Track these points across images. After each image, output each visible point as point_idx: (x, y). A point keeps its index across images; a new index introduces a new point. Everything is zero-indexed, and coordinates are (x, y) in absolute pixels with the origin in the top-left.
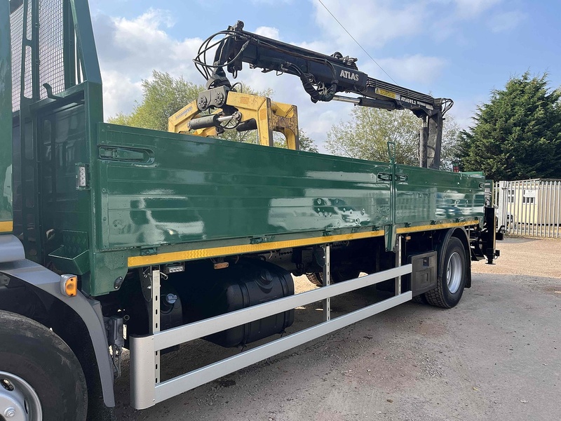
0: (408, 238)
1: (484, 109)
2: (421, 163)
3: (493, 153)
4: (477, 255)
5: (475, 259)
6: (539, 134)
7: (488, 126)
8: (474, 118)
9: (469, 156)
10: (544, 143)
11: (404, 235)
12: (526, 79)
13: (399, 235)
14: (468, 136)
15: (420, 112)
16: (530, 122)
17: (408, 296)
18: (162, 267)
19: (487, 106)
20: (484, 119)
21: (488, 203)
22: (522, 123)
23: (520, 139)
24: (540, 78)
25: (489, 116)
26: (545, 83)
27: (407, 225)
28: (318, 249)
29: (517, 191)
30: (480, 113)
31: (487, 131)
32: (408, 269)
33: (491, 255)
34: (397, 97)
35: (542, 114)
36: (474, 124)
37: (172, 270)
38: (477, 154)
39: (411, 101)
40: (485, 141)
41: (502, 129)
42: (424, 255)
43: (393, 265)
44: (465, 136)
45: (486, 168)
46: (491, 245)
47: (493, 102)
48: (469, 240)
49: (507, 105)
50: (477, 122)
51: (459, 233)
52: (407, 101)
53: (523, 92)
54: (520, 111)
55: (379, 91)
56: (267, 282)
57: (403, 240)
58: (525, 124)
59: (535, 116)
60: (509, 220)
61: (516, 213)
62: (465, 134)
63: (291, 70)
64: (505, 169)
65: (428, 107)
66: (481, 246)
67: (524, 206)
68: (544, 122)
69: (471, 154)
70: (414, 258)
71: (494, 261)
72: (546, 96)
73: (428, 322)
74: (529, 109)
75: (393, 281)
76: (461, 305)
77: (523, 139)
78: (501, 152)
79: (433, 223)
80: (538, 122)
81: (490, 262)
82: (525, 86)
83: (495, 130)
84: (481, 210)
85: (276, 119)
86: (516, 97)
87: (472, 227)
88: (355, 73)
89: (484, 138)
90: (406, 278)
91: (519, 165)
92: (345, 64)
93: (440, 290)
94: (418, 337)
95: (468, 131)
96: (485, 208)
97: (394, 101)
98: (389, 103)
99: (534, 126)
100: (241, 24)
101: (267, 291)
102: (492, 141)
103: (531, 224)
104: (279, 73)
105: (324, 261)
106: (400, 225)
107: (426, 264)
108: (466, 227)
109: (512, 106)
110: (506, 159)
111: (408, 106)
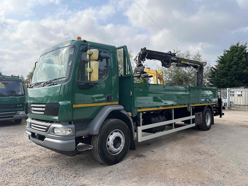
0: (194, 108)
1: (220, 58)
2: (196, 84)
3: (225, 76)
4: (216, 114)
5: (215, 116)
6: (244, 68)
7: (222, 65)
8: (217, 62)
9: (215, 77)
10: (246, 71)
11: (193, 107)
12: (238, 45)
13: (191, 107)
14: (214, 69)
15: (195, 67)
16: (240, 63)
17: (194, 125)
18: (142, 112)
19: (222, 57)
20: (220, 62)
21: (219, 97)
22: (236, 64)
23: (236, 70)
24: (244, 45)
25: (222, 61)
26: (246, 47)
27: (193, 104)
28: (171, 110)
29: (235, 92)
30: (219, 60)
31: (222, 67)
32: (194, 117)
33: (221, 115)
34: (188, 63)
35: (245, 60)
36: (216, 64)
37: (144, 113)
38: (218, 77)
39: (192, 64)
40: (221, 71)
41: (228, 66)
42: (198, 113)
43: (190, 115)
44: (213, 69)
45: (222, 82)
46: (221, 111)
47: (224, 55)
48: (213, 109)
49: (230, 56)
50: (218, 63)
51: (209, 106)
52: (191, 64)
53: (237, 51)
54: (236, 59)
55: (182, 62)
56: (160, 117)
57: (192, 108)
58: (238, 64)
59: (242, 60)
60: (231, 104)
61: (234, 101)
62: (213, 68)
63: (158, 59)
64: (230, 82)
65: (198, 65)
66: (217, 112)
67: (238, 98)
68: (246, 63)
69: (216, 76)
70: (195, 113)
71: (222, 117)
72: (247, 52)
73: (200, 133)
74: (240, 58)
75: (189, 120)
76: (210, 130)
77: (237, 70)
78: (228, 76)
79: (201, 103)
80: (243, 63)
81: (221, 117)
82: (238, 48)
83: (225, 66)
84: (217, 99)
85: (158, 76)
86: (234, 53)
87: (214, 105)
88: (176, 58)
89: (221, 70)
90: (193, 119)
91: (236, 81)
92: (172, 55)
93: (204, 124)
94: (197, 137)
95: (214, 67)
96: (218, 99)
97: (187, 64)
98: (185, 65)
99: (242, 65)
100: (145, 48)
101: (160, 120)
102: (224, 71)
103: (241, 105)
104: (154, 60)
105: (172, 113)
106: (191, 104)
107: (199, 116)
108: (212, 105)
109: (233, 57)
110: (231, 79)
111: (192, 65)
